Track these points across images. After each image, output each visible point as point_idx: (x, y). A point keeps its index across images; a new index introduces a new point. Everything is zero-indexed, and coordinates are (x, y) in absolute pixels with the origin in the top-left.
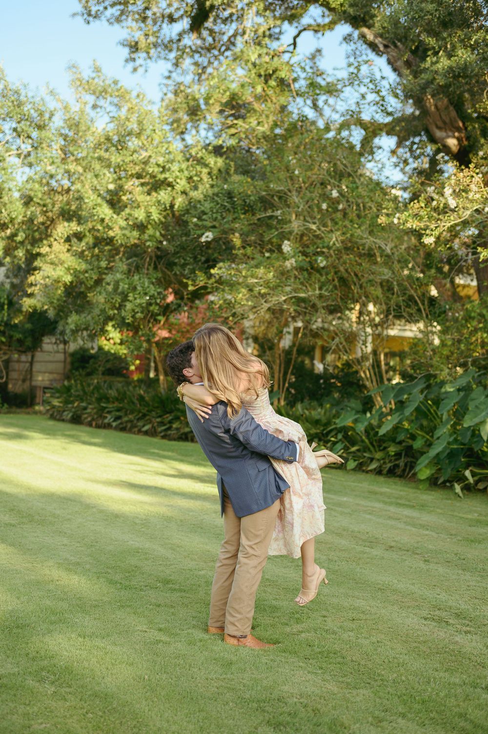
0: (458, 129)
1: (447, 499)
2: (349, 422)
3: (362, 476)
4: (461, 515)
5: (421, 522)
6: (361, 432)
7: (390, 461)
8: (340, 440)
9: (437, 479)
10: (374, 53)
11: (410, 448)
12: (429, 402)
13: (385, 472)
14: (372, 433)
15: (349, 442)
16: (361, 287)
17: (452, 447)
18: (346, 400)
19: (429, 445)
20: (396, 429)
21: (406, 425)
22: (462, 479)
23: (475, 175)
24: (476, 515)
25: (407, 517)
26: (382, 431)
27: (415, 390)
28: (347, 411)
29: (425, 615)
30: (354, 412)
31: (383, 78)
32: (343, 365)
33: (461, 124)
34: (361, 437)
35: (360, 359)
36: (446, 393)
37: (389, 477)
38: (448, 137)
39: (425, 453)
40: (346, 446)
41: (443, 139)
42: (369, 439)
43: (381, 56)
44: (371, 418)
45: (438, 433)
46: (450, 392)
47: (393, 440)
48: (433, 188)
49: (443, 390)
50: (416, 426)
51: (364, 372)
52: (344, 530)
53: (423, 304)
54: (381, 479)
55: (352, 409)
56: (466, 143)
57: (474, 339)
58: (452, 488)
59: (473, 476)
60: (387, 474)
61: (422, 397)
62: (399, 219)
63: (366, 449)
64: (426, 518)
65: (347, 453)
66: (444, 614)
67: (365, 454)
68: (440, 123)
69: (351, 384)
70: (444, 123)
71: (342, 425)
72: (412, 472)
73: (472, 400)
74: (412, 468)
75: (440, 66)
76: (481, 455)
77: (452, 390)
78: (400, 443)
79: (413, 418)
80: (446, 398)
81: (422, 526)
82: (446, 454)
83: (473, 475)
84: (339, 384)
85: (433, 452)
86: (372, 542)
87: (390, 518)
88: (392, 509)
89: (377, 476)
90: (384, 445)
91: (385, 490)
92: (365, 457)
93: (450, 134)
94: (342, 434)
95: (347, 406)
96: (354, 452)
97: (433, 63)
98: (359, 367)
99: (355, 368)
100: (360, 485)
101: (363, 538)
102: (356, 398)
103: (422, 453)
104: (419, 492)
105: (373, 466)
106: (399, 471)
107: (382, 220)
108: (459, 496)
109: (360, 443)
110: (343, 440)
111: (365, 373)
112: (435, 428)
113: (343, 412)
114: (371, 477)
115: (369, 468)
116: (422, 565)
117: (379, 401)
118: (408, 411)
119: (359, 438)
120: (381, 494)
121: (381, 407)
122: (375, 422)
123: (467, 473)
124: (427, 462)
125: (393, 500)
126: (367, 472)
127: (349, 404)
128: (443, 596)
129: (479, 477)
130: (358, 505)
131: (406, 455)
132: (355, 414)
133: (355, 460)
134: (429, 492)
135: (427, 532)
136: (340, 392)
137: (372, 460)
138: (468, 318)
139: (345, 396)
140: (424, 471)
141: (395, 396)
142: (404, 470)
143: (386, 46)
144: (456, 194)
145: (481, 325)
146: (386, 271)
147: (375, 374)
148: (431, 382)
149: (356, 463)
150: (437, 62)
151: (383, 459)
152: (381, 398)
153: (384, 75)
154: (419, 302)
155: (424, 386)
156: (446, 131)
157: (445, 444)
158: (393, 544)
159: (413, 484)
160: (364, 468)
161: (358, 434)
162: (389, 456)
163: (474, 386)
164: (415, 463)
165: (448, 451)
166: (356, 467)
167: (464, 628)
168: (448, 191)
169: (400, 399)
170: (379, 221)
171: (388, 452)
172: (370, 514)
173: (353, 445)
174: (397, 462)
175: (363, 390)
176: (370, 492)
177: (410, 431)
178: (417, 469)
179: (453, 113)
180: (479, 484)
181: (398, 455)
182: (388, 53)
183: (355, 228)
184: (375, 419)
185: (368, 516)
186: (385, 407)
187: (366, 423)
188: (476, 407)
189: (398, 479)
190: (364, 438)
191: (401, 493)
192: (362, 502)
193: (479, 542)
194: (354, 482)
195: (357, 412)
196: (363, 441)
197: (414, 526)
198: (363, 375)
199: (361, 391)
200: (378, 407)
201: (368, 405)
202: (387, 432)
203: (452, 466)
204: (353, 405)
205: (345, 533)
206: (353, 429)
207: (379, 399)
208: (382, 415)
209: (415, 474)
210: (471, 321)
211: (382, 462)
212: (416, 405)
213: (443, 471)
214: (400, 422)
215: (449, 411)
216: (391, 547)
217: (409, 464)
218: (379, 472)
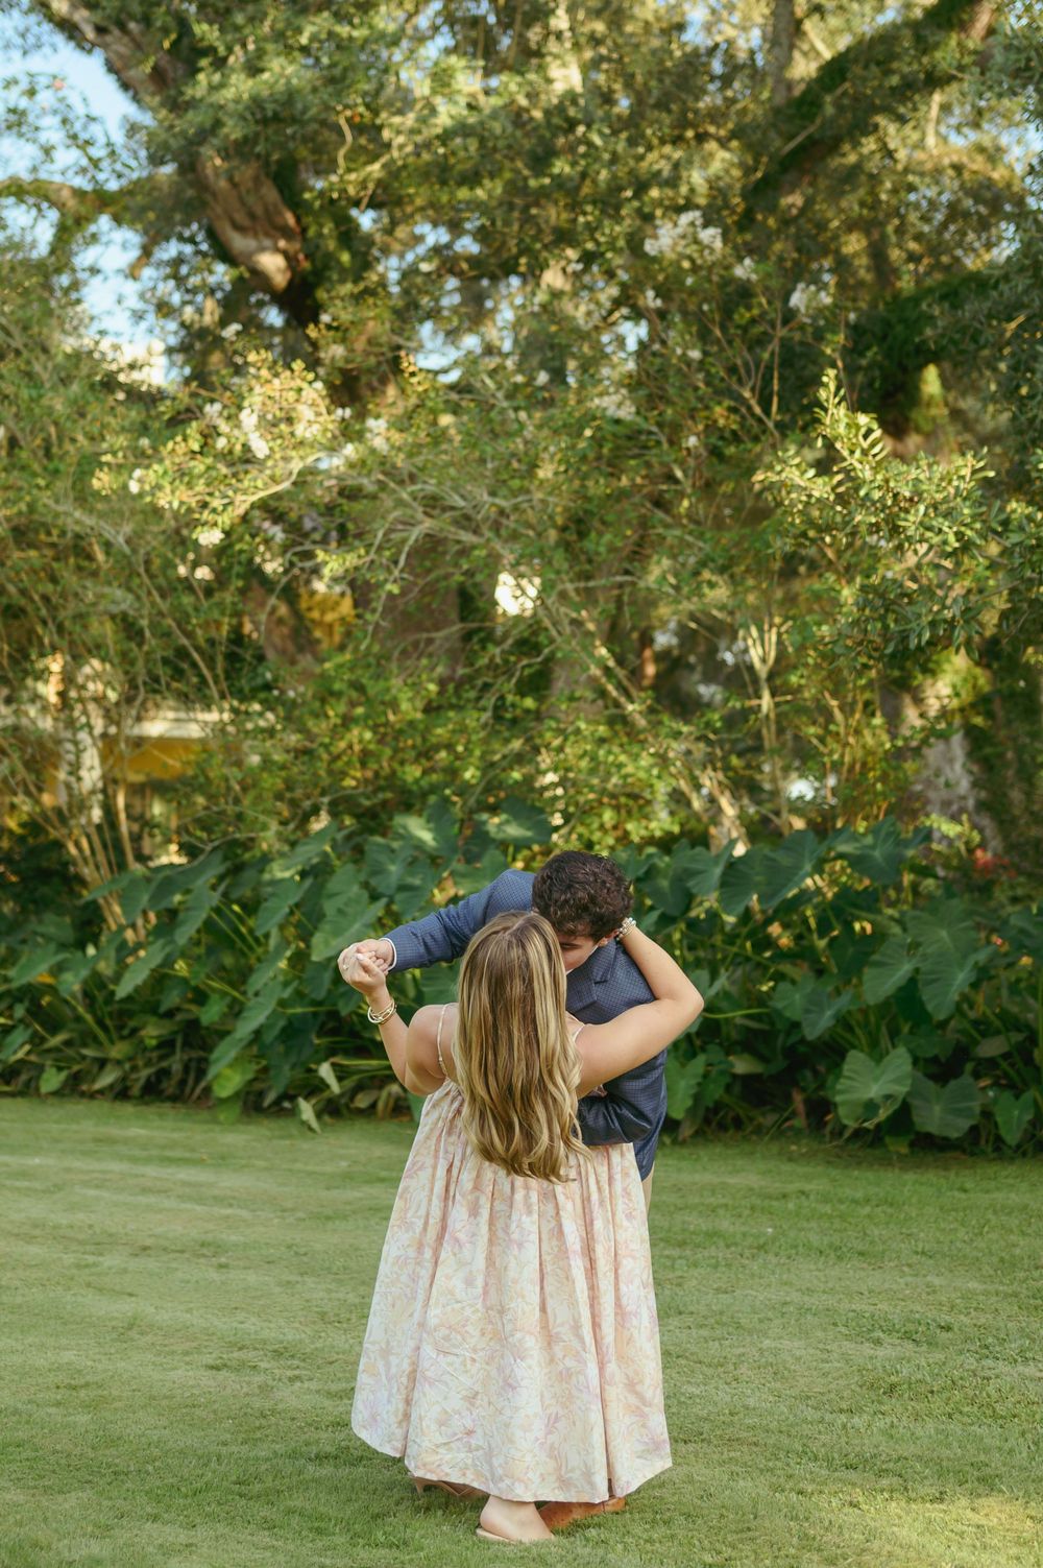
0: (286, 233)
1: (282, 1137)
2: (40, 974)
3: (80, 1107)
4: (310, 1168)
5: (216, 1192)
6: (74, 996)
7: (148, 1063)
8: (21, 1021)
9: (261, 1094)
10: (72, 44)
11: (193, 1025)
12: (236, 908)
13: (136, 1091)
14: (100, 997)
15: (42, 1025)
16: (60, 629)
17: (291, 1011)
18: (33, 918)
19: (236, 1010)
20: (160, 979)
21: (181, 967)
22: (315, 1088)
23: (305, 385)
24: (344, 1164)
25: (185, 1184)
26: (123, 990)
27: (200, 882)
28: (37, 945)
29: (211, 1362)
30: (52, 947)
31: (91, 119)
32: (23, 825)
33: (290, 219)
34: (74, 1009)
35: (65, 808)
36: (274, 883)
37: (147, 1104)
38: (262, 249)
39: (228, 1033)
40: (35, 1034)
41: (250, 255)
42: (94, 1015)
43: (90, 52)
44: (96, 958)
45: (258, 981)
46: (282, 880)
47: (153, 1009)
48: (217, 407)
49: (266, 877)
50: (207, 970)
51: (77, 845)
52: (36, 1226)
53: (212, 668)
54: (128, 1109)
55: (48, 939)
56: (306, 265)
57: (342, 745)
58: (294, 1112)
59: (340, 1079)
60: (142, 1096)
61: (215, 898)
62: (140, 481)
63: (87, 1038)
64: (229, 1181)
65: (39, 1054)
66: (252, 1354)
67: (86, 1052)
68: (240, 217)
69: (45, 875)
70: (252, 216)
71: (24, 981)
72: (203, 1084)
73: (331, 896)
74: (201, 1073)
75: (229, 94)
76: (358, 1028)
77: (287, 874)
78: (170, 1014)
79: (201, 950)
80: (273, 895)
81: (219, 1200)
82: (276, 1031)
83: (341, 1074)
84: (14, 879)
85: (245, 1029)
86: (103, 1243)
87: (145, 1191)
88: (151, 1171)
89: (118, 1105)
90: (132, 1024)
91: (137, 1131)
92: (84, 1057)
93: (267, 242)
94: (27, 1003)
95: (35, 933)
96: (56, 1049)
97: (213, 88)
98: (65, 831)
99: (54, 834)
100: (74, 1127)
101: (81, 1237)
102: (60, 911)
103: (224, 1034)
104: (217, 1128)
105: (107, 1079)
106: (169, 1087)
107: (102, 481)
108: (310, 1129)
109: (73, 1026)
110: (29, 1019)
111: (78, 847)
112: (251, 970)
113: (26, 948)
114: (102, 1106)
115: (98, 1085)
116: (214, 1275)
117: (115, 912)
118: (185, 933)
119: (68, 1012)
120: (126, 1141)
121: (121, 928)
122: (105, 968)
123: (325, 1071)
124: (233, 1054)
125: (155, 1152)
126: (92, 1096)
127: (41, 929)
128: (252, 1325)
129: (356, 1078)
130: (68, 1170)
131: (187, 1044)
132: (57, 952)
133: (60, 1069)
134: (241, 1127)
135: (229, 1211)
136: (16, 897)
137: (102, 1063)
138: (327, 695)
139: (31, 907)
140: (228, 1076)
141: (156, 898)
142: (183, 1083)
143: (101, 30)
144: (269, 425)
145: (360, 710)
146: (119, 593)
147: (105, 846)
148: (238, 861)
149: (63, 1075)
150: (222, 85)
151: (130, 1059)
152: (122, 905)
153: (94, 114)
154: (201, 664)
155: (222, 869)
156: (256, 236)
157: (271, 1005)
158: (149, 1242)
159: (205, 1115)
160: (84, 1087)
161: (66, 1002)
162: (145, 1049)
163: (337, 863)
164: (206, 1060)
165: (282, 1023)
166: (65, 1084)
167: (289, 1373)
168: (248, 419)
169: (164, 904)
170: (96, 484)
171: (142, 1041)
172: (97, 1187)
173: (54, 1029)
174: (164, 1064)
175: (77, 888)
176: (97, 1140)
177: (193, 983)
178: (212, 1072)
179: (271, 194)
180: (360, 1096)
181: (166, 1045)
182: (105, 46)
183: (38, 487)
184: (107, 959)
185: (92, 1192)
186: (133, 926)
187: (84, 973)
188: (340, 911)
189: (168, 1105)
190: (81, 1010)
191: (176, 1135)
192: (77, 1164)
193: (345, 1218)
194: (57, 1122)
195: (63, 946)
196: (78, 1019)
197: (200, 1200)
198: (73, 850)
199: (72, 893)
200: (114, 927)
201: (89, 925)
202: (137, 989)
203: (293, 1059)
204: (51, 930)
205: (37, 1232)
206: (52, 989)
207: (117, 909)
208: (124, 950)
209: (207, 1090)
210: (333, 701)
211: (127, 1066)
212: (204, 916)
213: (272, 1073)
214: (168, 962)
215: (282, 927)
216: (145, 1249)
217: (193, 1065)
218: (121, 1093)
